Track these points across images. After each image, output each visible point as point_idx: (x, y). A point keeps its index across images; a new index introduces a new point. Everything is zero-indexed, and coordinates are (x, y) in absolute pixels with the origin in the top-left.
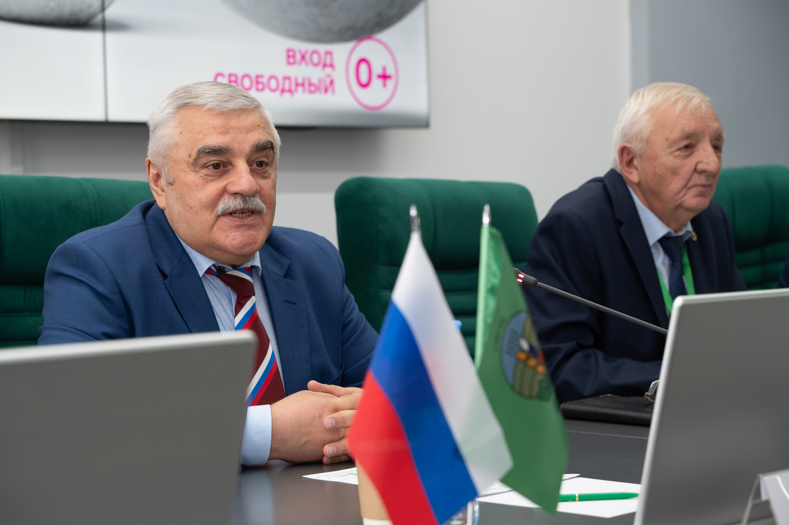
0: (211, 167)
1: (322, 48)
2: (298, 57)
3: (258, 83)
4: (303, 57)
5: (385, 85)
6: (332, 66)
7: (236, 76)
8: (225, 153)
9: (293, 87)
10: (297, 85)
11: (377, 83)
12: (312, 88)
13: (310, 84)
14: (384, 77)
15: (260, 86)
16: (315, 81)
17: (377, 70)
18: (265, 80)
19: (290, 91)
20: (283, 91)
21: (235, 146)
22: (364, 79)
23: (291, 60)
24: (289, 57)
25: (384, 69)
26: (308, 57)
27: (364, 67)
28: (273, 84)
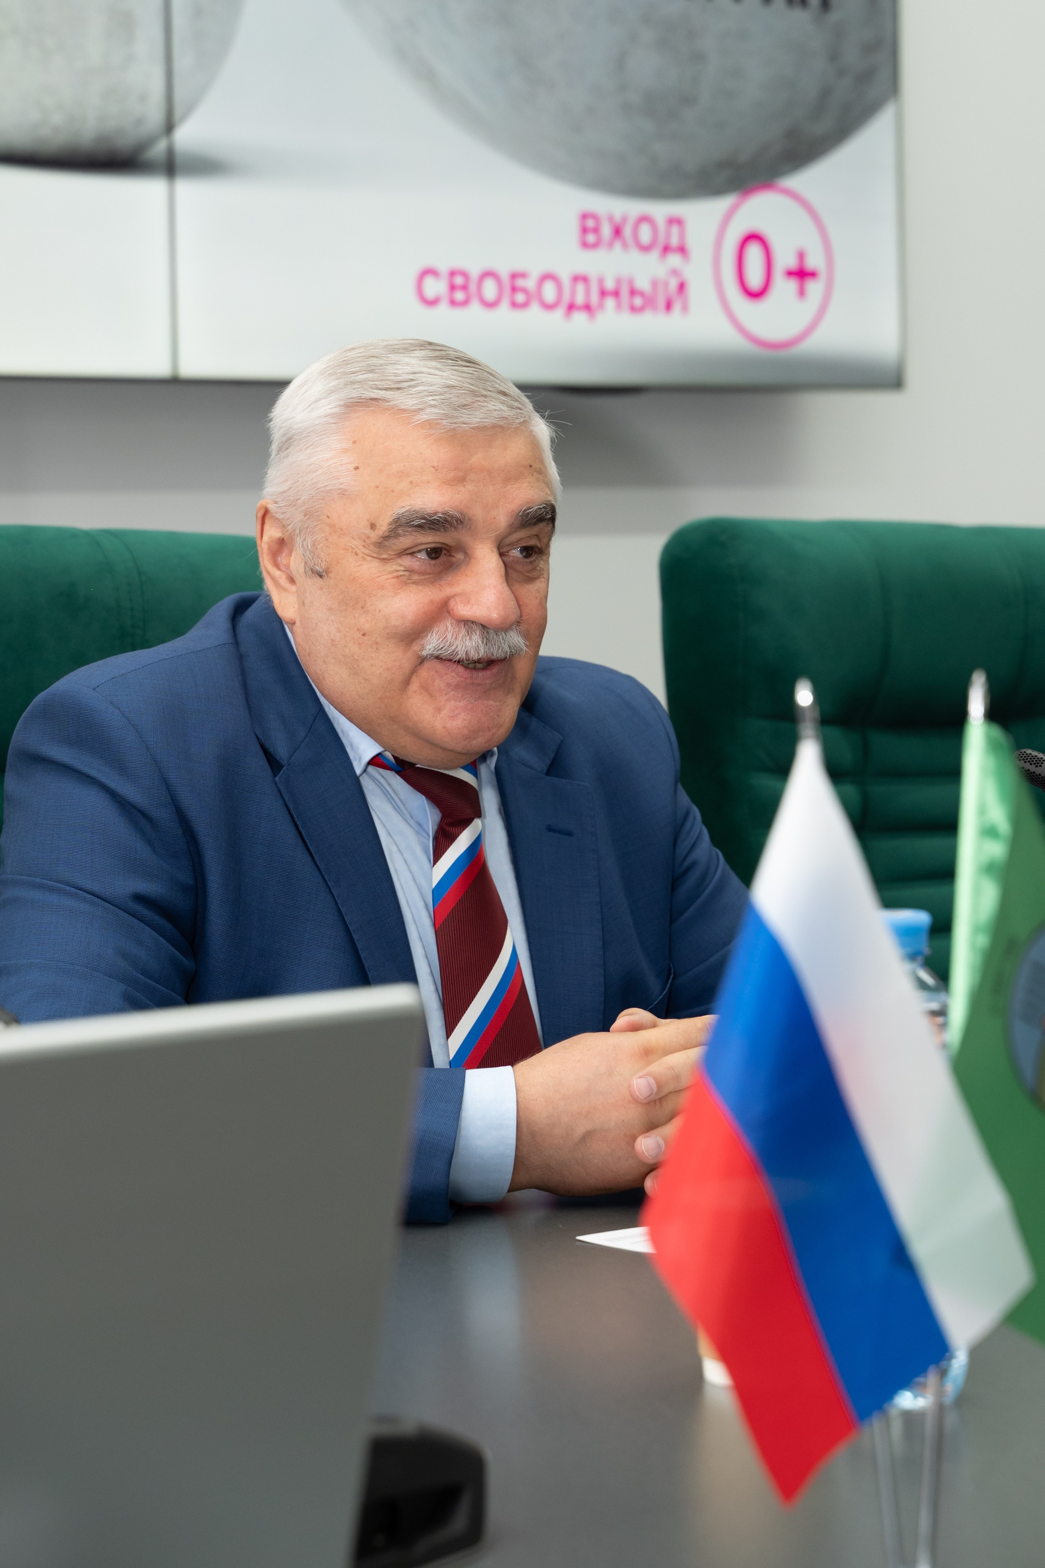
0: (423, 556)
1: (660, 210)
2: (606, 231)
3: (514, 289)
4: (617, 232)
5: (802, 292)
6: (682, 250)
7: (465, 275)
8: (455, 528)
9: (595, 298)
10: (603, 293)
11: (784, 288)
12: (638, 301)
13: (633, 292)
14: (801, 274)
15: (520, 298)
16: (643, 284)
17: (785, 259)
18: (530, 284)
19: (587, 308)
20: (571, 307)
21: (478, 513)
22: (755, 280)
23: (591, 238)
24: (585, 230)
25: (801, 256)
26: (627, 231)
27: (754, 252)
28: (549, 292)
